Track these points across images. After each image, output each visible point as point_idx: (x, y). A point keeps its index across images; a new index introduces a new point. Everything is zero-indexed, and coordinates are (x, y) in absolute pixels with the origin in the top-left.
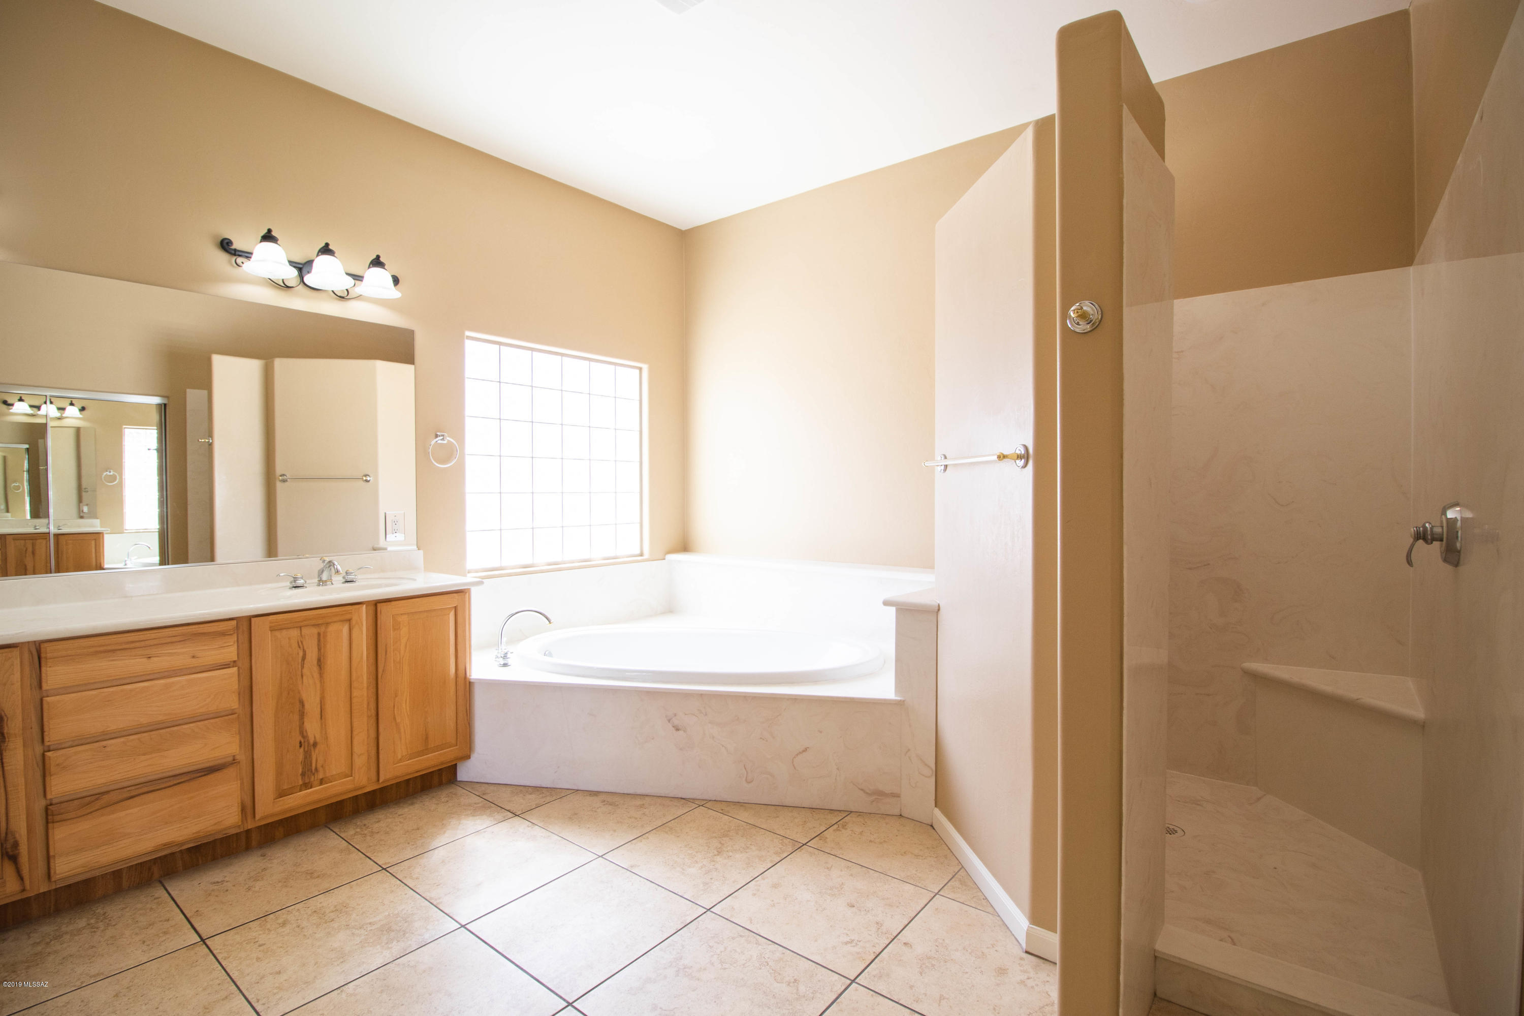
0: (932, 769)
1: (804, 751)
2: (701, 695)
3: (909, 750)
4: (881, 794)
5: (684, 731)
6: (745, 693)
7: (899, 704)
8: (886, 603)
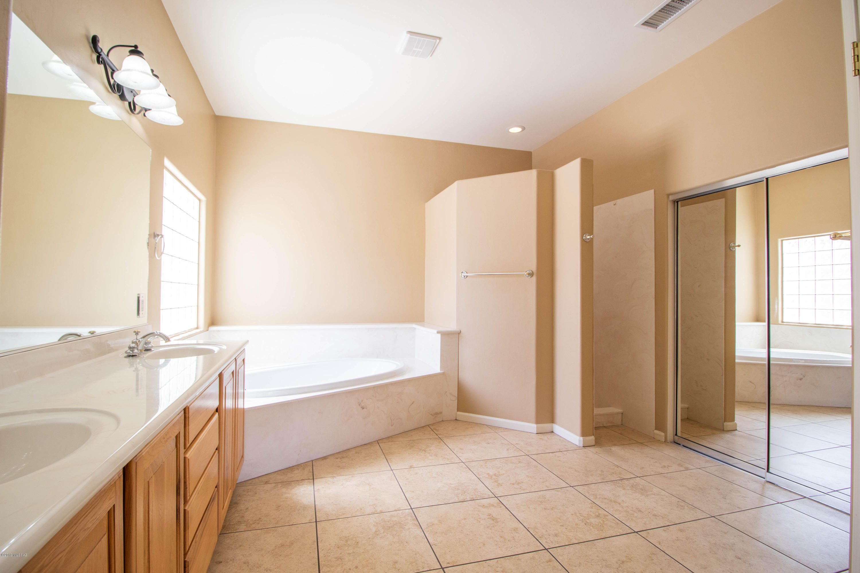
0: (456, 397)
1: (413, 403)
2: (374, 387)
3: (446, 392)
4: (437, 414)
5: (366, 408)
6: (392, 382)
7: (443, 374)
8: (438, 332)
